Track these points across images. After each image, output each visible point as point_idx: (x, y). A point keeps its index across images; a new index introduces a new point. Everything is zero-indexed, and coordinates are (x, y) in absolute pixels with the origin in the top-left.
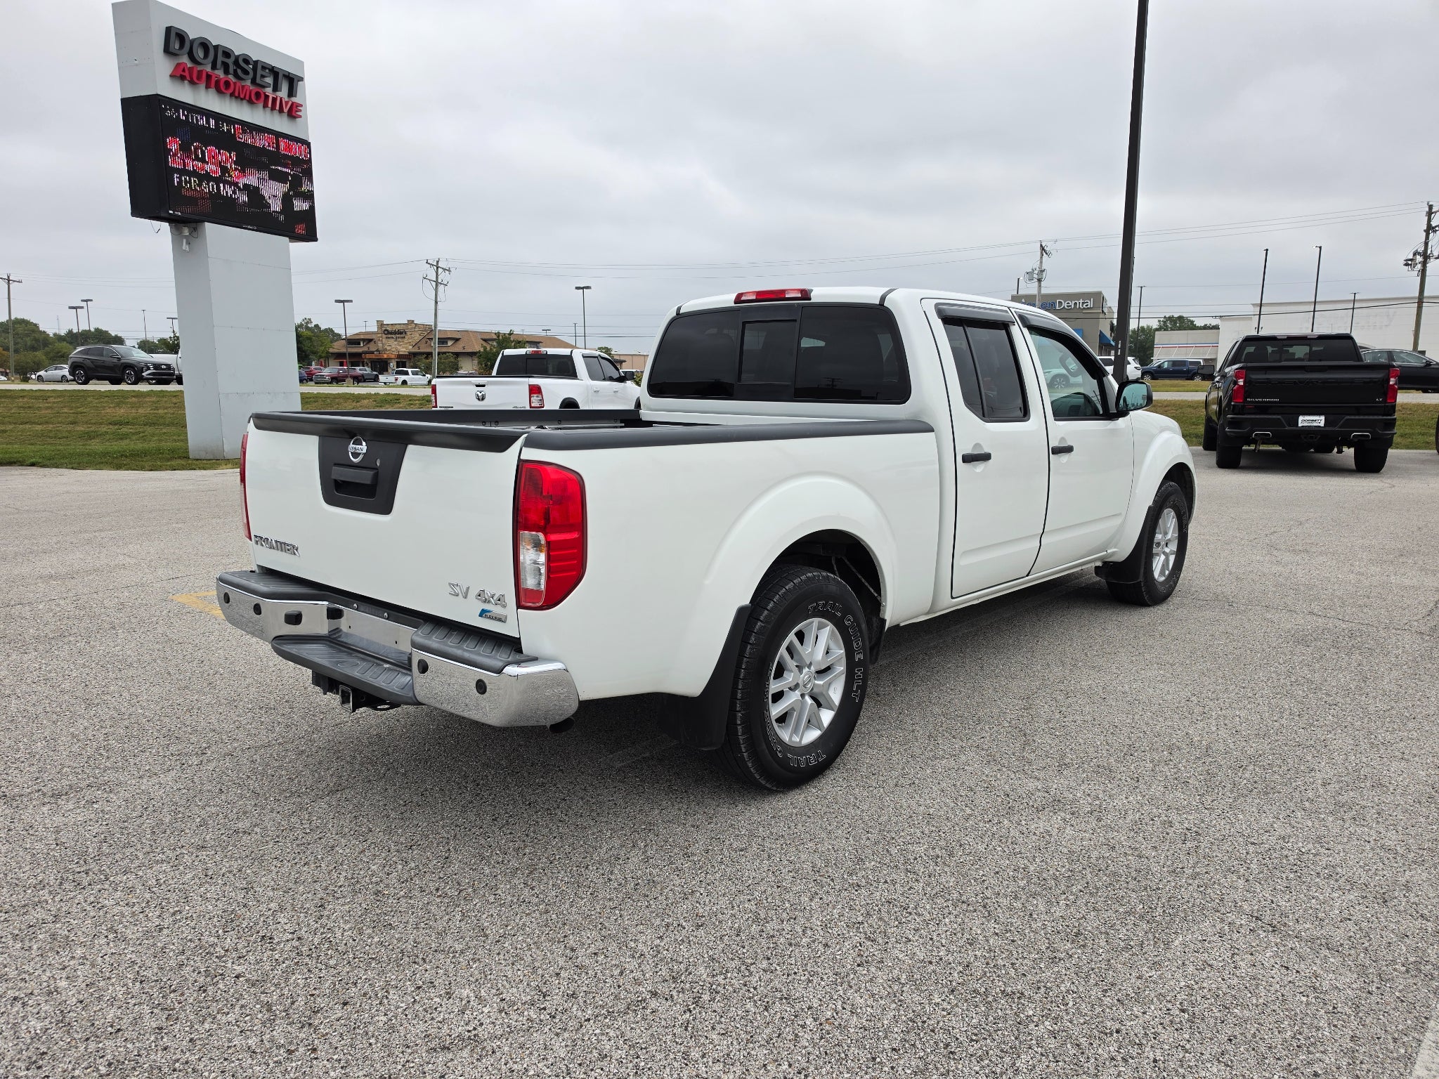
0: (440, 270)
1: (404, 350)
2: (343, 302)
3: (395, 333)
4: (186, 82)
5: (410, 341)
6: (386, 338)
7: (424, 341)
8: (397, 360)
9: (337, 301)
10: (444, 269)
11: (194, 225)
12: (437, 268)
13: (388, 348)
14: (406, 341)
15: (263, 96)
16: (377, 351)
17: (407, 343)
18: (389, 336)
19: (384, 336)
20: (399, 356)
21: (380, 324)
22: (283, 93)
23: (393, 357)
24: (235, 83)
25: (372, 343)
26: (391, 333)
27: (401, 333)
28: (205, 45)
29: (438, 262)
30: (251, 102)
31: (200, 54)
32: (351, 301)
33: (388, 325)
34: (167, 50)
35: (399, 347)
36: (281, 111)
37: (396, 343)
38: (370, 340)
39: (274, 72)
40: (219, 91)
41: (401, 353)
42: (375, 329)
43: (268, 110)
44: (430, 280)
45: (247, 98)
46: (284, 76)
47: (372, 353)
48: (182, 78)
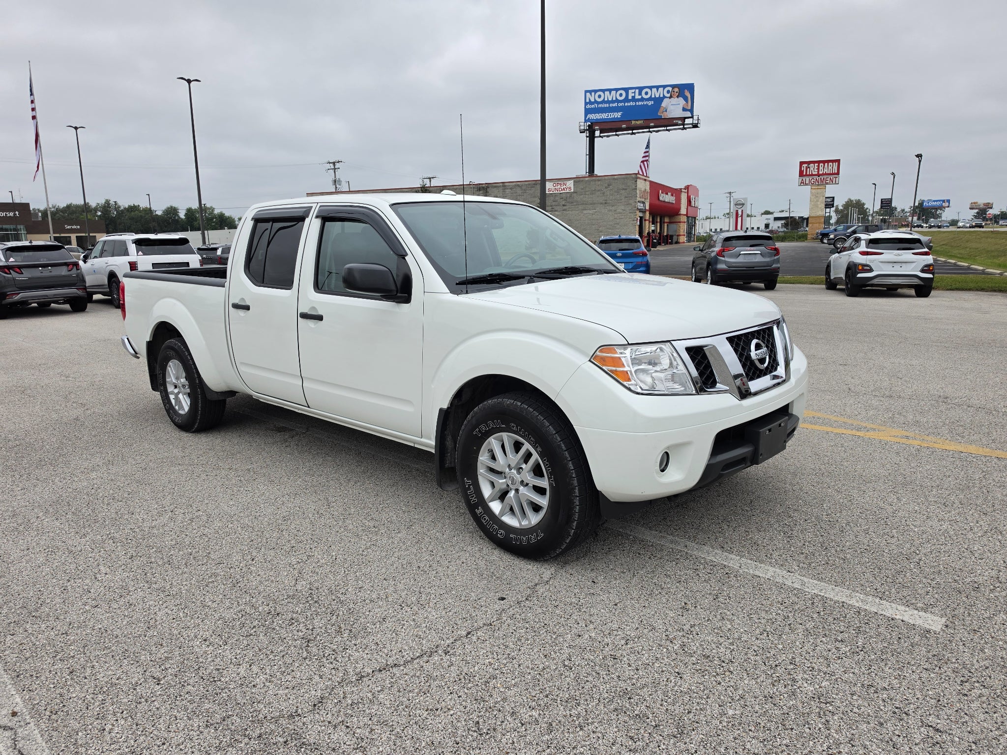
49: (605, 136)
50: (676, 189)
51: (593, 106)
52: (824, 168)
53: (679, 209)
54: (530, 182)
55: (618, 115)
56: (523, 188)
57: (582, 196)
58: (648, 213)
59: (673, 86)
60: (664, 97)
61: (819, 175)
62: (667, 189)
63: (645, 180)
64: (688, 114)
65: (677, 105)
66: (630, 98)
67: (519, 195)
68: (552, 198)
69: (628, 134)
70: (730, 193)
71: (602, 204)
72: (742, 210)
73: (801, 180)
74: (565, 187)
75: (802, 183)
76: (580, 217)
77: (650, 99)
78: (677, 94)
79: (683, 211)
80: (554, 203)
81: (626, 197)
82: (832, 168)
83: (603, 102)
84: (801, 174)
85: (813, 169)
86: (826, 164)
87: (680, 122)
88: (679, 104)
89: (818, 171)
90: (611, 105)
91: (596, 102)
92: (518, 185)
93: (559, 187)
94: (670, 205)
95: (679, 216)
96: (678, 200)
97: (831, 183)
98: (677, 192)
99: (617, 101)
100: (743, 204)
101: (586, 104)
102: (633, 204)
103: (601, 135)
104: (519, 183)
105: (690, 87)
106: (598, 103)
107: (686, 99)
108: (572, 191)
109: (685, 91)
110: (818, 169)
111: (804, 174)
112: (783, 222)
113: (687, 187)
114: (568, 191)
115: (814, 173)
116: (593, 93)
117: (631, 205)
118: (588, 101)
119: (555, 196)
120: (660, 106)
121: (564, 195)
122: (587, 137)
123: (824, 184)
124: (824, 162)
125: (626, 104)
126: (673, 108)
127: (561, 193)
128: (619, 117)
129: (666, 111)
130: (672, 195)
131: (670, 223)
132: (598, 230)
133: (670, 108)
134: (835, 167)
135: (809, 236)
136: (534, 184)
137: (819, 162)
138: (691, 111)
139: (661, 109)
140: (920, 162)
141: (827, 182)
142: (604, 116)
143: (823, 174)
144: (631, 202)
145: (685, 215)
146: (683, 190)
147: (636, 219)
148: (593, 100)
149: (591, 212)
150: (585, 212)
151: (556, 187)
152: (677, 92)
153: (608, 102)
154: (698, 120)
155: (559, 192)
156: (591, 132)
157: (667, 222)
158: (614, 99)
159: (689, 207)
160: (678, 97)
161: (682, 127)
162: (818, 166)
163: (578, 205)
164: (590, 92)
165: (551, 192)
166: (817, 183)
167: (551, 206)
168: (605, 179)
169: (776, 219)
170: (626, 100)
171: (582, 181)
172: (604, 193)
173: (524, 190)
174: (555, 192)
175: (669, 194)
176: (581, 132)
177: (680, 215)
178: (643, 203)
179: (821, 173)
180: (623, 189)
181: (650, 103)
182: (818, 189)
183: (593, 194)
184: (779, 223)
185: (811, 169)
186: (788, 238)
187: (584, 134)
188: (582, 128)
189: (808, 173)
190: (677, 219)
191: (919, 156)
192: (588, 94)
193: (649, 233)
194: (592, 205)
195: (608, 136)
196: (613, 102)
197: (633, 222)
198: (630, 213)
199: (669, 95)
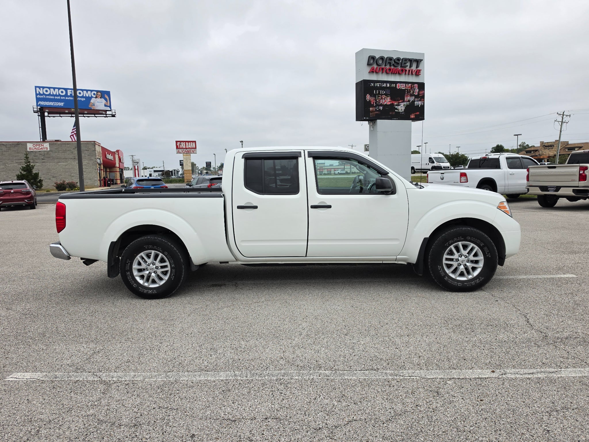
0: (564, 116)
1: (552, 154)
2: (517, 135)
3: (548, 146)
4: (374, 73)
5: (555, 149)
6: (544, 149)
7: (563, 149)
8: (548, 159)
9: (514, 135)
10: (567, 116)
11: (374, 121)
12: (563, 115)
13: (544, 153)
14: (553, 150)
15: (404, 70)
16: (539, 155)
17: (554, 151)
18: (546, 148)
19: (543, 148)
20: (549, 157)
21: (542, 143)
22: (414, 68)
23: (546, 157)
24: (393, 69)
25: (537, 152)
26: (547, 146)
27: (552, 146)
28: (382, 58)
29: (564, 113)
30: (399, 74)
31: (380, 62)
32: (521, 135)
33: (545, 143)
34: (369, 64)
35: (550, 153)
36: (412, 74)
37: (548, 151)
38: (536, 151)
39: (411, 61)
40: (387, 73)
41: (550, 155)
42: (539, 145)
43: (407, 75)
44: (558, 121)
45: (397, 73)
46: (414, 61)
47: (537, 156)
48: (373, 72)
49: (52, 116)
50: (113, 152)
51: (42, 97)
52: (188, 145)
53: (115, 164)
54: (13, 143)
55: (62, 104)
56: (8, 146)
57: (56, 154)
58: (102, 166)
59: (97, 91)
60: (92, 97)
61: (186, 148)
62: (109, 152)
63: (99, 145)
64: (109, 109)
65: (101, 102)
66: (69, 94)
67: (5, 151)
68: (33, 154)
69: (69, 116)
70: (132, 156)
71: (71, 159)
72: (138, 166)
73: (177, 150)
74: (42, 147)
75: (178, 152)
76: (56, 167)
77: (83, 97)
78: (100, 96)
79: (117, 165)
80: (34, 158)
81: (88, 155)
82: (192, 145)
83: (50, 95)
84: (177, 147)
85: (183, 145)
86: (189, 143)
87: (104, 113)
88: (102, 102)
89: (186, 147)
90: (56, 98)
91: (44, 94)
92: (3, 144)
93: (38, 147)
94: (111, 161)
95: (114, 168)
96: (114, 158)
97: (193, 153)
98: (113, 154)
99: (59, 95)
100: (138, 163)
101: (37, 95)
102: (94, 160)
103: (49, 115)
104: (3, 143)
105: (108, 93)
106: (46, 95)
107: (106, 100)
108: (49, 150)
109: (105, 95)
110: (186, 145)
111: (179, 147)
112: (161, 173)
113: (118, 151)
114: (45, 150)
115: (184, 147)
116: (41, 89)
117: (93, 160)
118: (38, 93)
119: (35, 153)
120: (89, 102)
121: (42, 153)
122: (38, 116)
123: (188, 153)
124: (188, 142)
125: (67, 98)
126: (99, 104)
127: (40, 151)
128: (62, 105)
129: (94, 105)
130: (112, 155)
131: (110, 172)
132: (70, 175)
133: (96, 104)
134: (194, 145)
135: (185, 180)
136: (17, 144)
137: (186, 142)
138: (110, 107)
139: (91, 104)
140: (242, 144)
141: (191, 152)
142: (51, 104)
143: (188, 148)
144: (92, 158)
145: (118, 167)
146: (116, 153)
147: (97, 169)
148: (42, 93)
149: (64, 164)
150: (60, 164)
151: (35, 147)
152: (100, 95)
153: (53, 95)
154: (115, 112)
155: (38, 150)
156: (41, 112)
157: (108, 172)
158: (58, 94)
159: (120, 163)
160: (101, 98)
161: (105, 115)
162: (186, 144)
163: (54, 159)
164: (40, 87)
165: (32, 150)
166: (186, 153)
167: (33, 159)
168: (72, 144)
169: (155, 171)
170: (66, 95)
171: (56, 144)
172: (72, 152)
173: (9, 148)
174: (35, 150)
175: (110, 154)
176: (34, 112)
177: (116, 167)
178: (100, 159)
179: (187, 147)
180: (86, 150)
181: (83, 99)
182: (187, 155)
183: (64, 152)
184: (157, 174)
185: (182, 145)
186: (173, 181)
187: (36, 114)
188: (36, 110)
189: (181, 147)
190: (114, 170)
191: (242, 142)
192: (38, 89)
193: (104, 177)
194: (65, 160)
195: (54, 117)
196: (56, 95)
197: (95, 171)
198: (93, 165)
199: (95, 96)
